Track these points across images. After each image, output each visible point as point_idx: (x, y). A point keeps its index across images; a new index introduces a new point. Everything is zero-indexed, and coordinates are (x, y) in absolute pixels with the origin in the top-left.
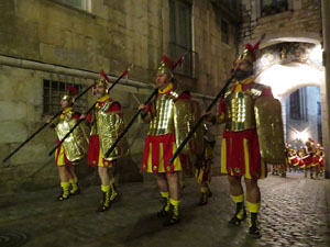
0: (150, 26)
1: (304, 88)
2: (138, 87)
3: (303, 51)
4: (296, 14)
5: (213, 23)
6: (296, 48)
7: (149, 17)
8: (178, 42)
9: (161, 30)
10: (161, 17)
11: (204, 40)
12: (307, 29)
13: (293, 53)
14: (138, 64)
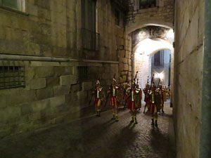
0: (68, 18)
2: (60, 62)
5: (110, 12)
6: (159, 29)
7: (67, 12)
9: (75, 21)
10: (75, 11)
11: (104, 24)
12: (166, 20)
13: (157, 32)
14: (59, 45)
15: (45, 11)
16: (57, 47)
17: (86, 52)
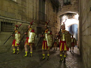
0: (33, 6)
1: (74, 25)
3: (74, 15)
4: (72, 6)
6: (72, 14)
7: (33, 4)
8: (41, 11)
9: (36, 8)
11: (48, 11)
12: (75, 10)
13: (71, 16)
15: (24, 2)
17: (40, 21)
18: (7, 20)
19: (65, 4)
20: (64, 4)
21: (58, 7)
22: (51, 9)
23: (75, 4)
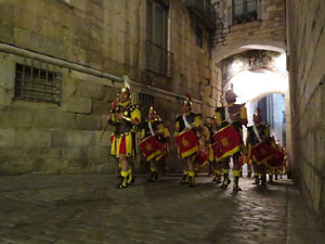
0: (128, 23)
1: (271, 95)
2: (113, 81)
3: (270, 59)
4: (264, 24)
5: (188, 26)
6: (264, 56)
7: (126, 14)
8: (154, 41)
9: (138, 29)
10: (138, 16)
11: (180, 42)
12: (274, 38)
13: (261, 61)
14: (115, 58)
15: (97, 7)
16: (110, 59)
17: (152, 75)
18: (37, 59)
19: (239, 20)
20: (234, 20)
21: (215, 29)
22: (189, 36)
23: (272, 19)
